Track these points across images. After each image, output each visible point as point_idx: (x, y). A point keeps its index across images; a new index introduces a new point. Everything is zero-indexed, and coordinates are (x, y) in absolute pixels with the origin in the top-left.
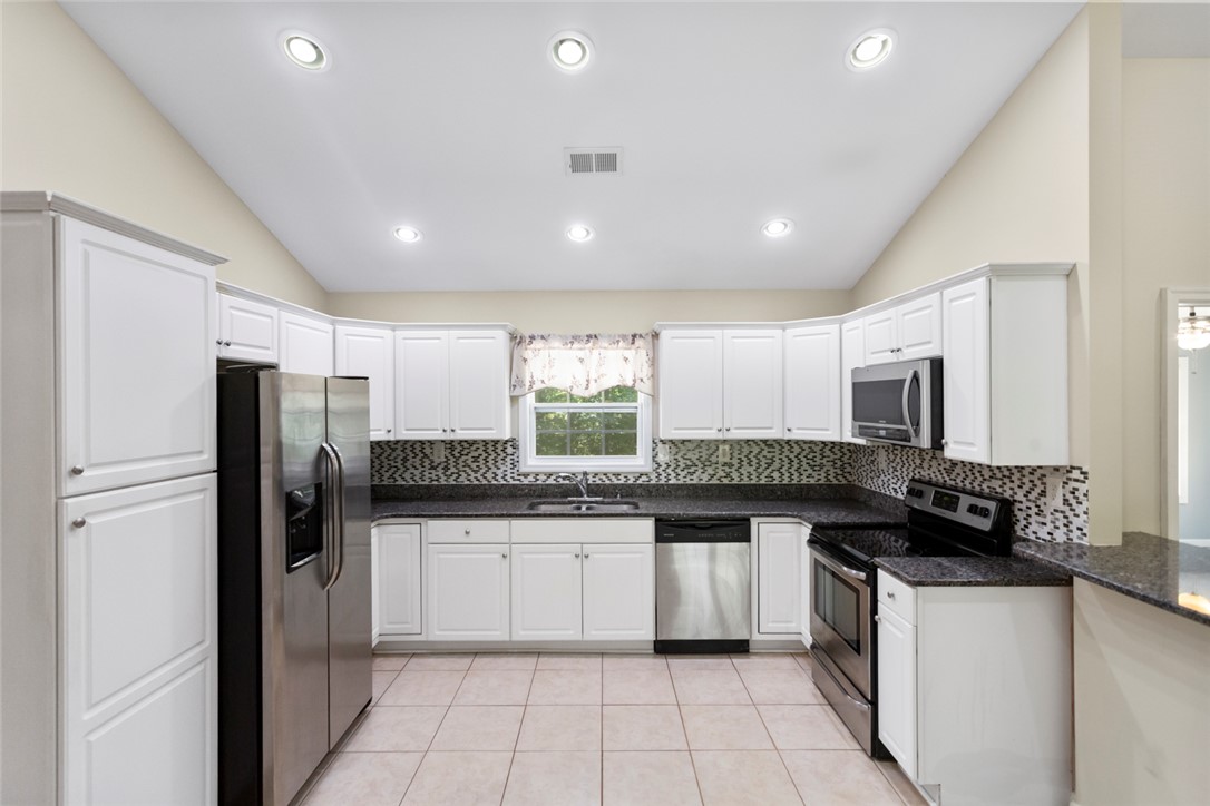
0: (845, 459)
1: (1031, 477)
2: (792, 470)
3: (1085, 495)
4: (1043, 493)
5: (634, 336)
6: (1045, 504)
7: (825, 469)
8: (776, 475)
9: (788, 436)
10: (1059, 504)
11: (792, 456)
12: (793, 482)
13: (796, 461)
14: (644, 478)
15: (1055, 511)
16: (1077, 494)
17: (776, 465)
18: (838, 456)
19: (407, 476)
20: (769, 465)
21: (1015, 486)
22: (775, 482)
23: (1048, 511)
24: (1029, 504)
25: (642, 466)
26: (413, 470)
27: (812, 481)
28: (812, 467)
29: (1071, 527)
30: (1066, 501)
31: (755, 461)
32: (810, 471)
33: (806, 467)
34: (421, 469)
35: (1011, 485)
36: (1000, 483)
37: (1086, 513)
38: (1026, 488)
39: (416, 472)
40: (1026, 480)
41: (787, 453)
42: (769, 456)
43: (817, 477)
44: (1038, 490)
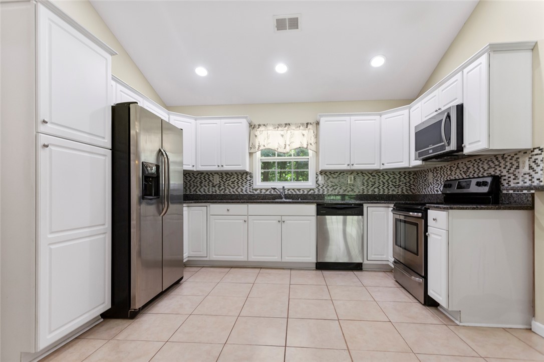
0: (411, 182)
1: (511, 161)
2: (384, 188)
3: (542, 161)
4: (518, 167)
5: (307, 124)
6: (519, 172)
7: (401, 187)
8: (376, 190)
9: (382, 167)
10: (526, 169)
11: (384, 181)
12: (385, 193)
13: (387, 183)
14: (312, 191)
15: (525, 174)
16: (537, 161)
17: (377, 185)
18: (408, 181)
19: (202, 190)
20: (373, 185)
21: (502, 169)
22: (376, 193)
23: (520, 176)
24: (509, 175)
25: (311, 186)
26: (204, 187)
27: (395, 193)
28: (395, 186)
29: (533, 180)
30: (531, 167)
31: (366, 183)
32: (393, 188)
33: (391, 186)
34: (208, 187)
35: (500, 169)
36: (493, 169)
37: (542, 170)
38: (508, 168)
39: (206, 189)
40: (508, 164)
41: (382, 179)
42: (373, 181)
43: (397, 191)
44: (514, 167)
